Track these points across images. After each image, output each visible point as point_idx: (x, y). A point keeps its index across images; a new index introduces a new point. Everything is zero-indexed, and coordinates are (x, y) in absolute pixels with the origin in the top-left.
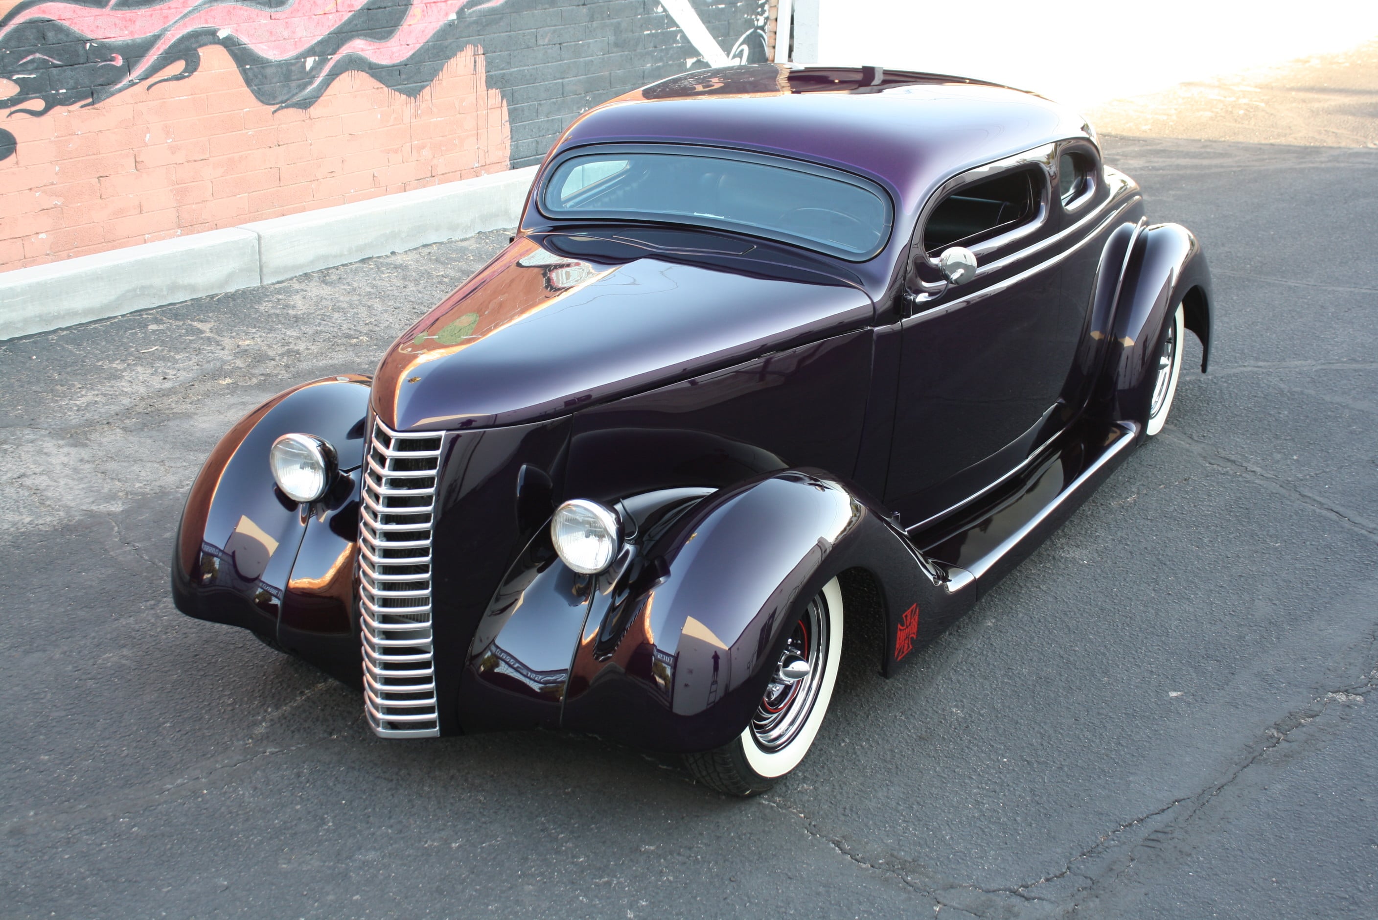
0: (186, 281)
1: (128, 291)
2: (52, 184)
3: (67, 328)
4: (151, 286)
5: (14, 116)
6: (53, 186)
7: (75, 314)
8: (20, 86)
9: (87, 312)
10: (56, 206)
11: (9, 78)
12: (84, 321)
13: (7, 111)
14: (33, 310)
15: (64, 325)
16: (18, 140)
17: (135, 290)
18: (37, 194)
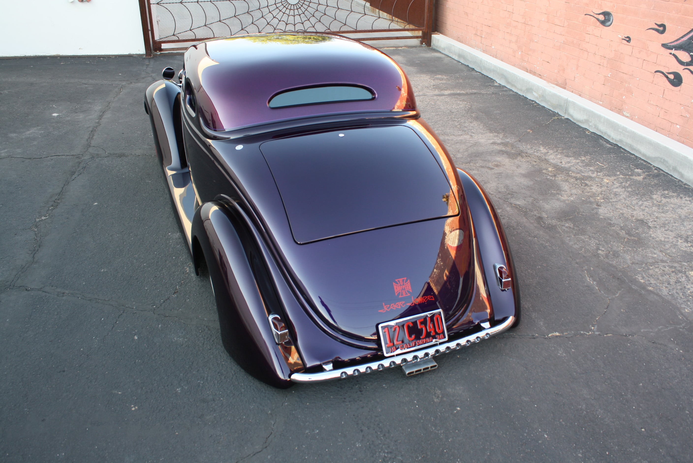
0: (681, 170)
1: (659, 157)
2: (688, 106)
3: (636, 157)
4: (667, 162)
5: (685, 70)
6: (688, 108)
7: (640, 153)
8: (691, 58)
9: (644, 155)
10: (686, 117)
11: (689, 54)
12: (642, 158)
13: (684, 67)
14: (629, 141)
15: (636, 155)
16: (683, 82)
17: (661, 159)
18: (682, 108)
